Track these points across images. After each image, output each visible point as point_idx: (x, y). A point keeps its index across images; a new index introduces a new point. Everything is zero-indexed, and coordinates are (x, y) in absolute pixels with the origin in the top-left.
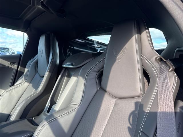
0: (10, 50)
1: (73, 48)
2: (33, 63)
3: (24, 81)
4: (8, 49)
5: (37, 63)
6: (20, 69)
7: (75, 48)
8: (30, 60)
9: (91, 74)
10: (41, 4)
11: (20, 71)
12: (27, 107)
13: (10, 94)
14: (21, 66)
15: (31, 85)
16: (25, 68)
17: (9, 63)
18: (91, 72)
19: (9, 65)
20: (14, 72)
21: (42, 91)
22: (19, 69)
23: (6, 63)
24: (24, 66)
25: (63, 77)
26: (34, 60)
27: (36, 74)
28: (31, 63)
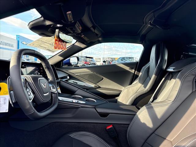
0: (134, 59)
1: (187, 53)
2: (146, 68)
3: (138, 82)
4: (133, 58)
5: (149, 68)
6: (137, 73)
7: (190, 53)
8: (144, 66)
9: (188, 77)
10: (149, 23)
11: (136, 75)
12: (136, 98)
13: (128, 90)
14: (137, 71)
15: (143, 85)
16: (140, 72)
17: (129, 68)
18: (189, 75)
19: (129, 70)
20: (132, 75)
21: (149, 90)
22: (135, 73)
23: (127, 68)
24: (139, 71)
25: (167, 80)
26: (147, 66)
27: (148, 77)
28: (144, 68)
